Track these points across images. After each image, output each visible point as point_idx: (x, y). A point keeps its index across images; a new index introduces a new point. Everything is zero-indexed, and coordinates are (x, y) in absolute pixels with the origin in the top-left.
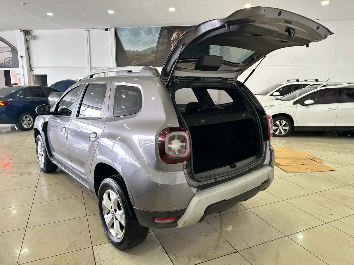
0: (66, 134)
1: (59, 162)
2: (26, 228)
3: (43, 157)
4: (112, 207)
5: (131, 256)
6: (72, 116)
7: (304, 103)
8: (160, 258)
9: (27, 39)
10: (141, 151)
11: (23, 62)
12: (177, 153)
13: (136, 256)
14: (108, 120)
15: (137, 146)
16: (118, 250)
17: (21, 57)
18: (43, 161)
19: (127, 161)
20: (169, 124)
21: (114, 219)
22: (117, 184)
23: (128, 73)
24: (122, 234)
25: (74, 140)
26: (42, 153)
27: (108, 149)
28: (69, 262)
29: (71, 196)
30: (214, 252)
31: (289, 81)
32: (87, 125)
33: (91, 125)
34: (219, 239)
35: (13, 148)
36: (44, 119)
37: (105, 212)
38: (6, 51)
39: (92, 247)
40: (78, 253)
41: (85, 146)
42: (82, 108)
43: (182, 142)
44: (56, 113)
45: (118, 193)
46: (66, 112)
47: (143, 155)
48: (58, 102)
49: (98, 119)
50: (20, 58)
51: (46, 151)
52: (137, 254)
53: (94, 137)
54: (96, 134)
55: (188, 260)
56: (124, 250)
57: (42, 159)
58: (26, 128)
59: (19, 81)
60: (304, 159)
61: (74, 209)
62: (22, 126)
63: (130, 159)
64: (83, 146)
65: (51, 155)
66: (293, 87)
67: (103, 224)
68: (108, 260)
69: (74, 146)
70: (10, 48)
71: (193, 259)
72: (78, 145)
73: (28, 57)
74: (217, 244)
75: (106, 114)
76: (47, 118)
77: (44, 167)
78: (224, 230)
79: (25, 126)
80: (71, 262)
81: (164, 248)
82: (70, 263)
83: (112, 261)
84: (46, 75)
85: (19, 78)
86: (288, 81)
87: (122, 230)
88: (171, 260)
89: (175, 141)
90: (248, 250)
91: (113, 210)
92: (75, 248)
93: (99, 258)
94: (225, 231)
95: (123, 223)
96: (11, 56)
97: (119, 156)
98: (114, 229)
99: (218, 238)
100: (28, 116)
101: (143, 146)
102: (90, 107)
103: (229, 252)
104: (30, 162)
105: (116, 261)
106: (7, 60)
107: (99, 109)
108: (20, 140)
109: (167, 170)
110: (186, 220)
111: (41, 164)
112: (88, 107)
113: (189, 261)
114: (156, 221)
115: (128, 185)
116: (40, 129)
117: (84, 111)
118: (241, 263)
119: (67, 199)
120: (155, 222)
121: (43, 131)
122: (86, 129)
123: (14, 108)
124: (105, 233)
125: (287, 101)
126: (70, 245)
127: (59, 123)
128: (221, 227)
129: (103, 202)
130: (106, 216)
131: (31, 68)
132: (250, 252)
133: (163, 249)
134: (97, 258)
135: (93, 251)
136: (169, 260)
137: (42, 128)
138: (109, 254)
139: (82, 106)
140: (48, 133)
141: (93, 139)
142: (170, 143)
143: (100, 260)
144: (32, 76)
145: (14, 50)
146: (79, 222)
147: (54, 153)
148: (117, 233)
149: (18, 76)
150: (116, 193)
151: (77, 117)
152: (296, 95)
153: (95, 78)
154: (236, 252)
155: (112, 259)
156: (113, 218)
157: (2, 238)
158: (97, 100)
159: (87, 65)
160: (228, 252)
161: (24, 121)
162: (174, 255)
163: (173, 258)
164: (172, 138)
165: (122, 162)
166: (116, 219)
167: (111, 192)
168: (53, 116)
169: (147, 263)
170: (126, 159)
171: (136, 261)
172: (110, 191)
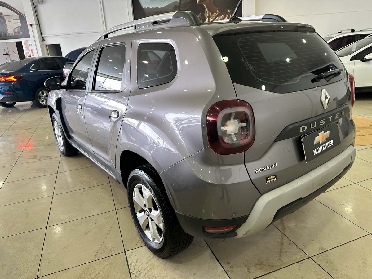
0: (82, 112)
1: (79, 145)
2: (47, 227)
3: (61, 139)
4: (145, 204)
5: (174, 265)
6: (87, 90)
7: (365, 58)
8: (210, 268)
9: (35, 4)
10: (177, 132)
11: (33, 31)
12: (235, 139)
13: (179, 265)
14: (130, 94)
15: (172, 127)
16: (156, 257)
17: (30, 25)
18: (62, 143)
19: (159, 145)
20: (219, 96)
21: (150, 219)
22: (150, 177)
23: (153, 25)
24: (161, 239)
25: (95, 118)
26: (60, 134)
27: (133, 128)
28: (99, 273)
29: (96, 185)
30: (280, 259)
31: (341, 32)
32: (108, 100)
33: (112, 100)
34: (282, 239)
35: (31, 128)
36: (57, 94)
37: (137, 210)
38: (14, 20)
39: (125, 252)
40: (108, 262)
41: (107, 125)
42: (98, 78)
43: (241, 122)
44: (69, 87)
45: (152, 190)
46: (81, 85)
47: (180, 137)
48: (70, 73)
49: (118, 92)
50: (29, 27)
51: (63, 132)
52: (181, 262)
53: (116, 116)
54: (118, 112)
55: (247, 270)
56: (166, 259)
57: (61, 141)
58: (44, 104)
59: (32, 53)
60: (369, 128)
61: (101, 201)
62: (40, 103)
63: (163, 144)
64: (105, 125)
65: (70, 137)
66: (344, 39)
67: (136, 224)
68: (146, 272)
69: (94, 125)
70: (18, 16)
71: (253, 269)
72: (98, 124)
73: (38, 25)
74: (281, 247)
75: (129, 86)
76: (60, 93)
77: (64, 150)
78: (286, 227)
79: (42, 103)
80: (100, 273)
81: (213, 253)
82: (100, 275)
83: (150, 273)
84: (60, 44)
85: (31, 50)
86: (339, 32)
87: (161, 235)
88: (224, 270)
89: (232, 120)
90: (323, 256)
91: (147, 209)
92: (104, 254)
93: (135, 268)
94: (288, 228)
95: (161, 226)
96: (20, 25)
97: (148, 138)
98: (149, 230)
99: (280, 238)
100: (44, 91)
101: (181, 126)
102: (109, 77)
103: (299, 257)
104: (50, 144)
105: (156, 272)
106: (16, 30)
107: (119, 79)
108: (39, 119)
109: (221, 163)
110: (249, 229)
111: (61, 147)
112: (107, 78)
113: (249, 272)
114: (206, 230)
115: (166, 183)
116: (54, 107)
117: (103, 83)
118: (317, 275)
119: (91, 189)
120: (206, 232)
121: (57, 108)
122: (108, 105)
123: (28, 83)
124: (140, 234)
125: (343, 57)
126: (99, 250)
127: (76, 99)
128: (281, 222)
129: (134, 197)
130: (139, 215)
131: (43, 38)
132: (327, 257)
133: (213, 255)
134: (132, 268)
135: (126, 257)
136: (222, 271)
137: (55, 106)
138: (146, 261)
139: (97, 76)
140: (63, 112)
141: (114, 120)
142: (224, 124)
143: (136, 270)
144: (45, 47)
145: (22, 18)
146: (107, 219)
147: (72, 135)
148: (154, 237)
149: (31, 48)
150: (150, 190)
151: (93, 91)
152: (352, 48)
153: (110, 38)
154: (308, 259)
155: (151, 269)
156: (148, 218)
157: (19, 241)
158: (117, 68)
159: (102, 29)
160: (297, 259)
161: (41, 97)
162: (227, 263)
163: (227, 267)
164: (227, 118)
165: (154, 147)
166: (152, 220)
167: (144, 187)
168: (67, 90)
169: (194, 274)
170: (158, 142)
171: (181, 272)
172: (142, 186)
